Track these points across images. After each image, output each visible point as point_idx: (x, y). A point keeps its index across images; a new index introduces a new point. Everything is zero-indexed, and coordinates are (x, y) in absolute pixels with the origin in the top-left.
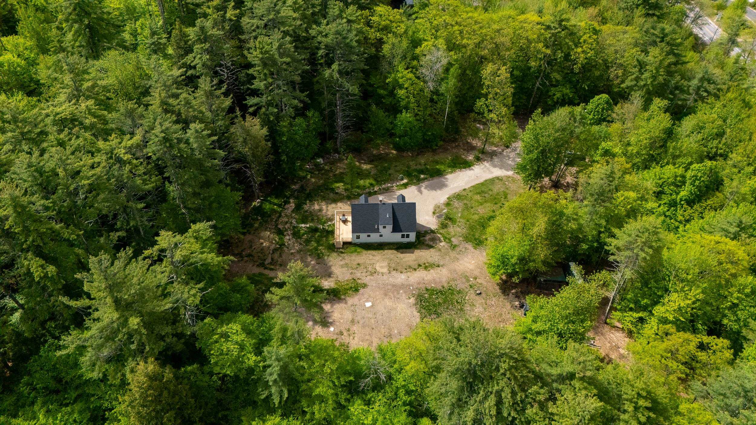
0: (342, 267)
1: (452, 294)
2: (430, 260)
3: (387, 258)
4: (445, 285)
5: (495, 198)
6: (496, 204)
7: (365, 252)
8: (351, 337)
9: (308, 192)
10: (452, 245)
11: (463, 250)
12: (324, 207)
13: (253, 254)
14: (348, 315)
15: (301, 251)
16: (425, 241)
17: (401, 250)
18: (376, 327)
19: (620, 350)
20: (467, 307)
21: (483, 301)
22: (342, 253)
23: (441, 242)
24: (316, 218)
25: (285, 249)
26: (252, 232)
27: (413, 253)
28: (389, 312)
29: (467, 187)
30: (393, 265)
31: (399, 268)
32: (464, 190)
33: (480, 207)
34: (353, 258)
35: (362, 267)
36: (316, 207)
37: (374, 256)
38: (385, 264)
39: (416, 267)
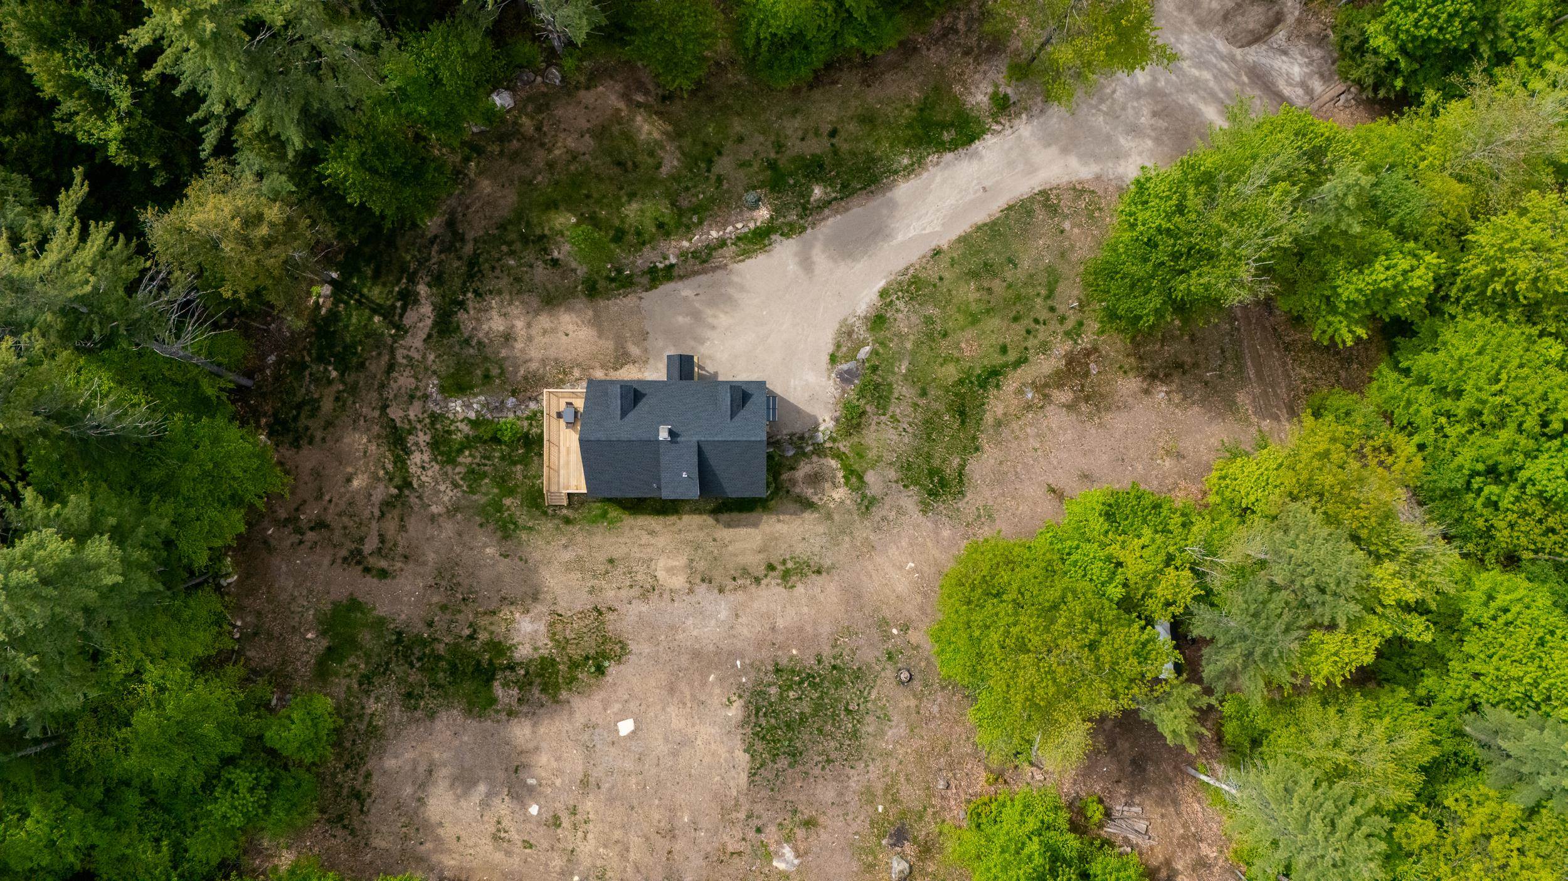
0: (568, 567)
1: (839, 683)
2: (801, 550)
3: (688, 543)
4: (827, 651)
5: (1018, 297)
6: (1016, 319)
7: (629, 520)
8: (580, 834)
9: (468, 249)
10: (864, 496)
11: (892, 515)
12: (519, 324)
13: (329, 518)
14: (574, 762)
15: (457, 509)
16: (794, 482)
17: (725, 517)
18: (641, 803)
19: (1203, 845)
20: (869, 727)
21: (913, 703)
22: (568, 521)
23: (835, 486)
24: (495, 371)
25: (413, 500)
26: (319, 435)
27: (755, 525)
28: (675, 754)
29: (944, 244)
30: (701, 565)
31: (718, 575)
32: (937, 252)
33: (969, 333)
34: (597, 540)
35: (621, 569)
36: (496, 324)
37: (652, 533)
38: (681, 561)
39: (761, 571)
